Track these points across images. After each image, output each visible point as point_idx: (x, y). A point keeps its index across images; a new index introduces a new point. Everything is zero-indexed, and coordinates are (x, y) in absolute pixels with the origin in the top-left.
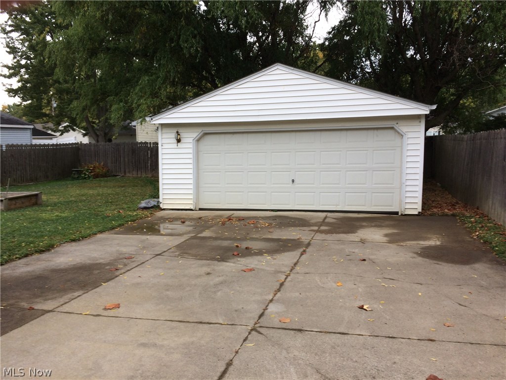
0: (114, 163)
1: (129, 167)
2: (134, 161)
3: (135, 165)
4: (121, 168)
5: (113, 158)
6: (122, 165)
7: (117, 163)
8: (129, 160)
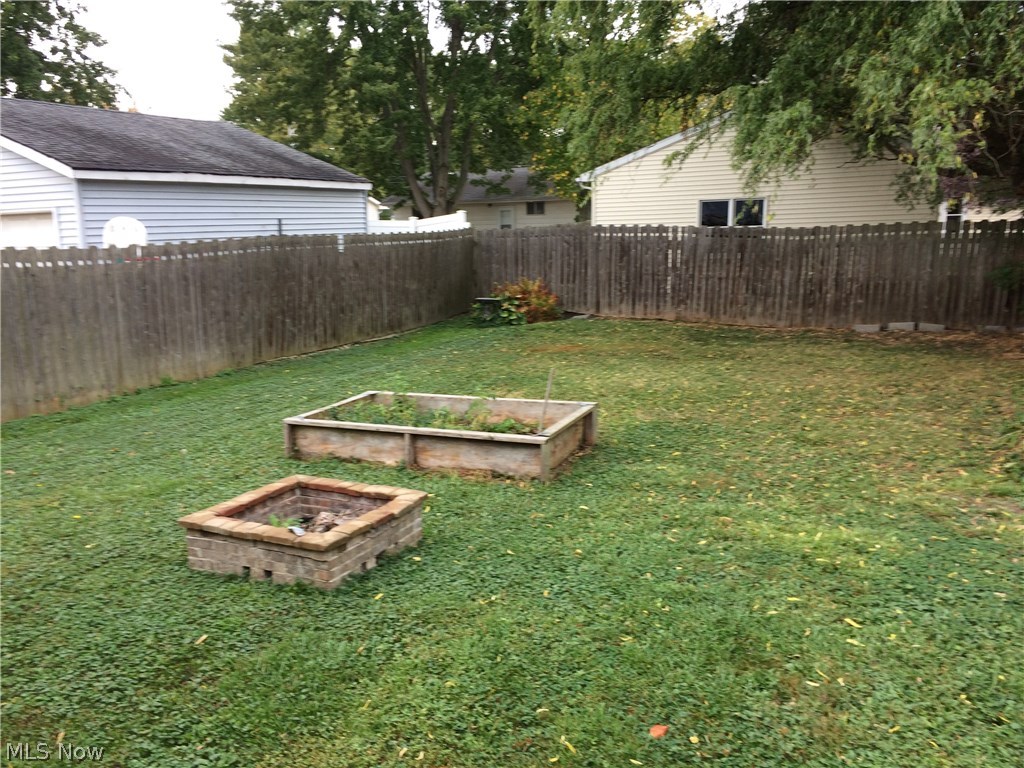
0: (568, 281)
1: (610, 294)
2: (624, 277)
3: (627, 288)
4: (586, 295)
5: (566, 269)
6: (590, 287)
7: (577, 282)
8: (610, 273)
